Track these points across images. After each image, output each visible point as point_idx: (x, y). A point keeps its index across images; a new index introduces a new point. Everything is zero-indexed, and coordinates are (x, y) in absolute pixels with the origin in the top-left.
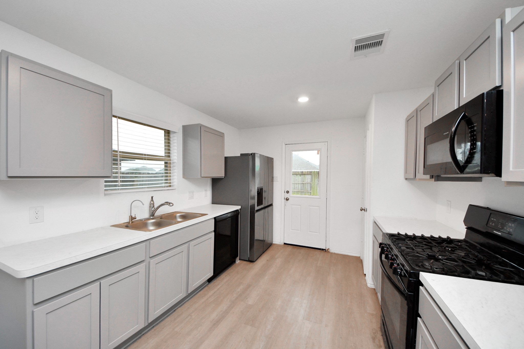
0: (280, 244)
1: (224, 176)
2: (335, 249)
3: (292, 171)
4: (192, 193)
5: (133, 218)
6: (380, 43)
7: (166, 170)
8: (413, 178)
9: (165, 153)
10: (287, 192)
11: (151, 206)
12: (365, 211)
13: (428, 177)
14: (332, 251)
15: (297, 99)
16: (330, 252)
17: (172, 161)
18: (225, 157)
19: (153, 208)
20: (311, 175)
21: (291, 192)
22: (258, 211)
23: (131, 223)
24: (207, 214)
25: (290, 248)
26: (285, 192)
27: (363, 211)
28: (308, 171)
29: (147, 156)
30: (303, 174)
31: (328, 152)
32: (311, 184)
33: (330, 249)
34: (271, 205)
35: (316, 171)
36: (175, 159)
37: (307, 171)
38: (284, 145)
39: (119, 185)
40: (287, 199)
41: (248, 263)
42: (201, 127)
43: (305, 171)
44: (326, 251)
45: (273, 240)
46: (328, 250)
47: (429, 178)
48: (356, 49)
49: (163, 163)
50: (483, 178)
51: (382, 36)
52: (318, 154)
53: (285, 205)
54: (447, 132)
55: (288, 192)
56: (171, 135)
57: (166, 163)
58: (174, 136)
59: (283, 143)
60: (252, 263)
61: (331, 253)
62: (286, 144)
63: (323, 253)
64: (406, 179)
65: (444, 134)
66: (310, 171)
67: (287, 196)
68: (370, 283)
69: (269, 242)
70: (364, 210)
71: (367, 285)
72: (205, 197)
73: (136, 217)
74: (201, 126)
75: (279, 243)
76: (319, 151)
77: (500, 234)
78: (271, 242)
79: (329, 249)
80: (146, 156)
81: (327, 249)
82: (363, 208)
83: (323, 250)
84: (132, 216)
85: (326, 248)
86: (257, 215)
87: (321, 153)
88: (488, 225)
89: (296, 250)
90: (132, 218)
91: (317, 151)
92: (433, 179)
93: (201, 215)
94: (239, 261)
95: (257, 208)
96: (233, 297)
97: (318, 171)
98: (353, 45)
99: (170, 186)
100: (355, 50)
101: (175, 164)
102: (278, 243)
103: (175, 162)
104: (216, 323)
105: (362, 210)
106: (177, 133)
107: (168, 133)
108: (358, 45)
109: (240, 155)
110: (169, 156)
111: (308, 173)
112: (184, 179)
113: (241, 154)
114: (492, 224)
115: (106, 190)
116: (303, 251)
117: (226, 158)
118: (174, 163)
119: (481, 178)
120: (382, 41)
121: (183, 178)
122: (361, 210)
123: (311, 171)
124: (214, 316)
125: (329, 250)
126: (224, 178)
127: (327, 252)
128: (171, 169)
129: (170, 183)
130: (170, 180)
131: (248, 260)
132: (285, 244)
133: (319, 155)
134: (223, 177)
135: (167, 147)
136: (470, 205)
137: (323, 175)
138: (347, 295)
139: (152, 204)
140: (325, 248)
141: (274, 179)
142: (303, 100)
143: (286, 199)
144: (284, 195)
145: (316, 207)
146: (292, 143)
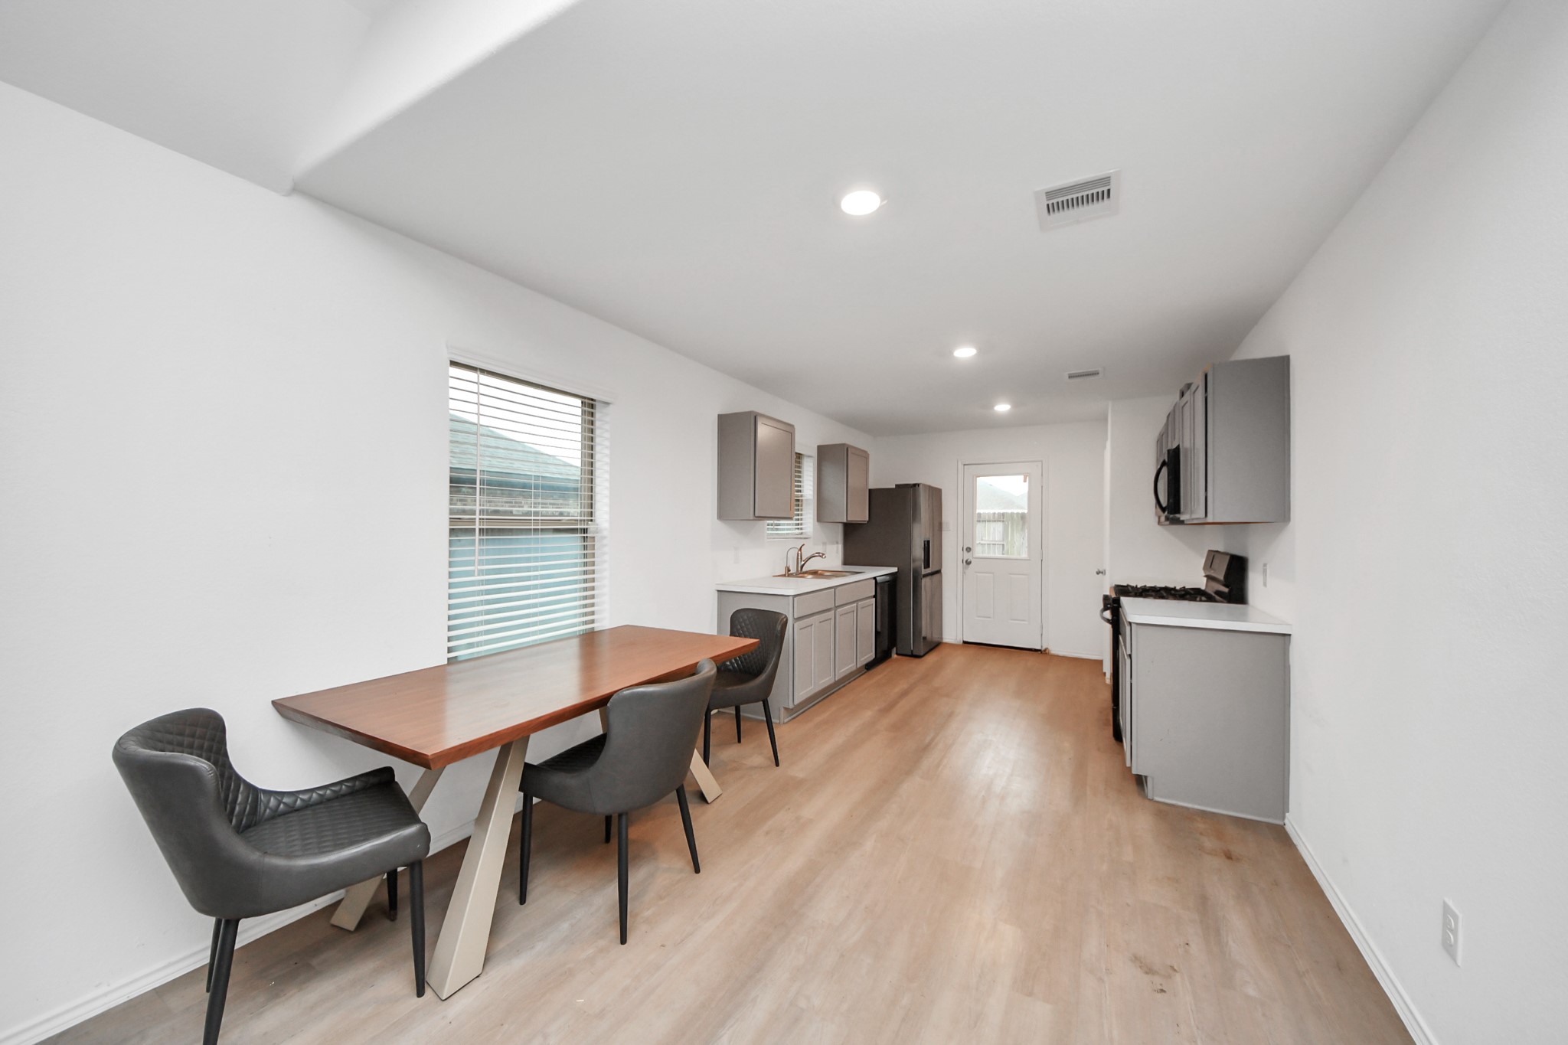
0: (957, 642)
1: (867, 519)
2: (1059, 647)
4: (827, 543)
10: (967, 549)
12: (1104, 575)
15: (992, 406)
17: (805, 497)
19: (801, 561)
20: (1003, 521)
21: (974, 549)
22: (925, 576)
23: (788, 574)
25: (972, 650)
26: (963, 550)
27: (1100, 574)
28: (994, 513)
30: (981, 519)
31: (1043, 478)
32: (1003, 545)
33: (1050, 648)
34: (939, 572)
35: (1015, 511)
36: (810, 494)
37: (992, 511)
38: (961, 466)
40: (968, 563)
41: (911, 658)
42: (847, 449)
43: (987, 511)
44: (1041, 652)
45: (944, 637)
52: (1025, 481)
53: (964, 573)
56: (804, 461)
58: (808, 462)
59: (960, 463)
60: (916, 659)
61: (1051, 654)
62: (965, 464)
63: (1037, 656)
66: (998, 513)
67: (967, 556)
69: (936, 638)
72: (837, 551)
75: (954, 640)
76: (1028, 476)
78: (939, 640)
81: (1043, 649)
82: (1101, 570)
83: (1035, 649)
84: (788, 568)
85: (1041, 646)
86: (924, 581)
87: (1030, 479)
89: (987, 650)
91: (1022, 477)
94: (896, 655)
95: (924, 571)
97: (1020, 511)
99: (803, 533)
101: (809, 502)
102: (950, 641)
103: (810, 499)
106: (813, 457)
109: (894, 487)
110: (800, 491)
111: (994, 518)
112: (818, 524)
113: (896, 485)
116: (999, 651)
117: (870, 490)
118: (807, 500)
122: (1098, 573)
123: (1002, 511)
125: (1046, 650)
126: (867, 522)
127: (1044, 653)
128: (804, 510)
129: (801, 529)
130: (802, 525)
131: (911, 655)
132: (964, 642)
133: (1027, 483)
135: (799, 478)
137: (1033, 518)
139: (799, 557)
140: (1039, 648)
141: (944, 526)
142: (1003, 408)
143: (966, 561)
144: (962, 556)
145: (1023, 576)
146: (977, 462)
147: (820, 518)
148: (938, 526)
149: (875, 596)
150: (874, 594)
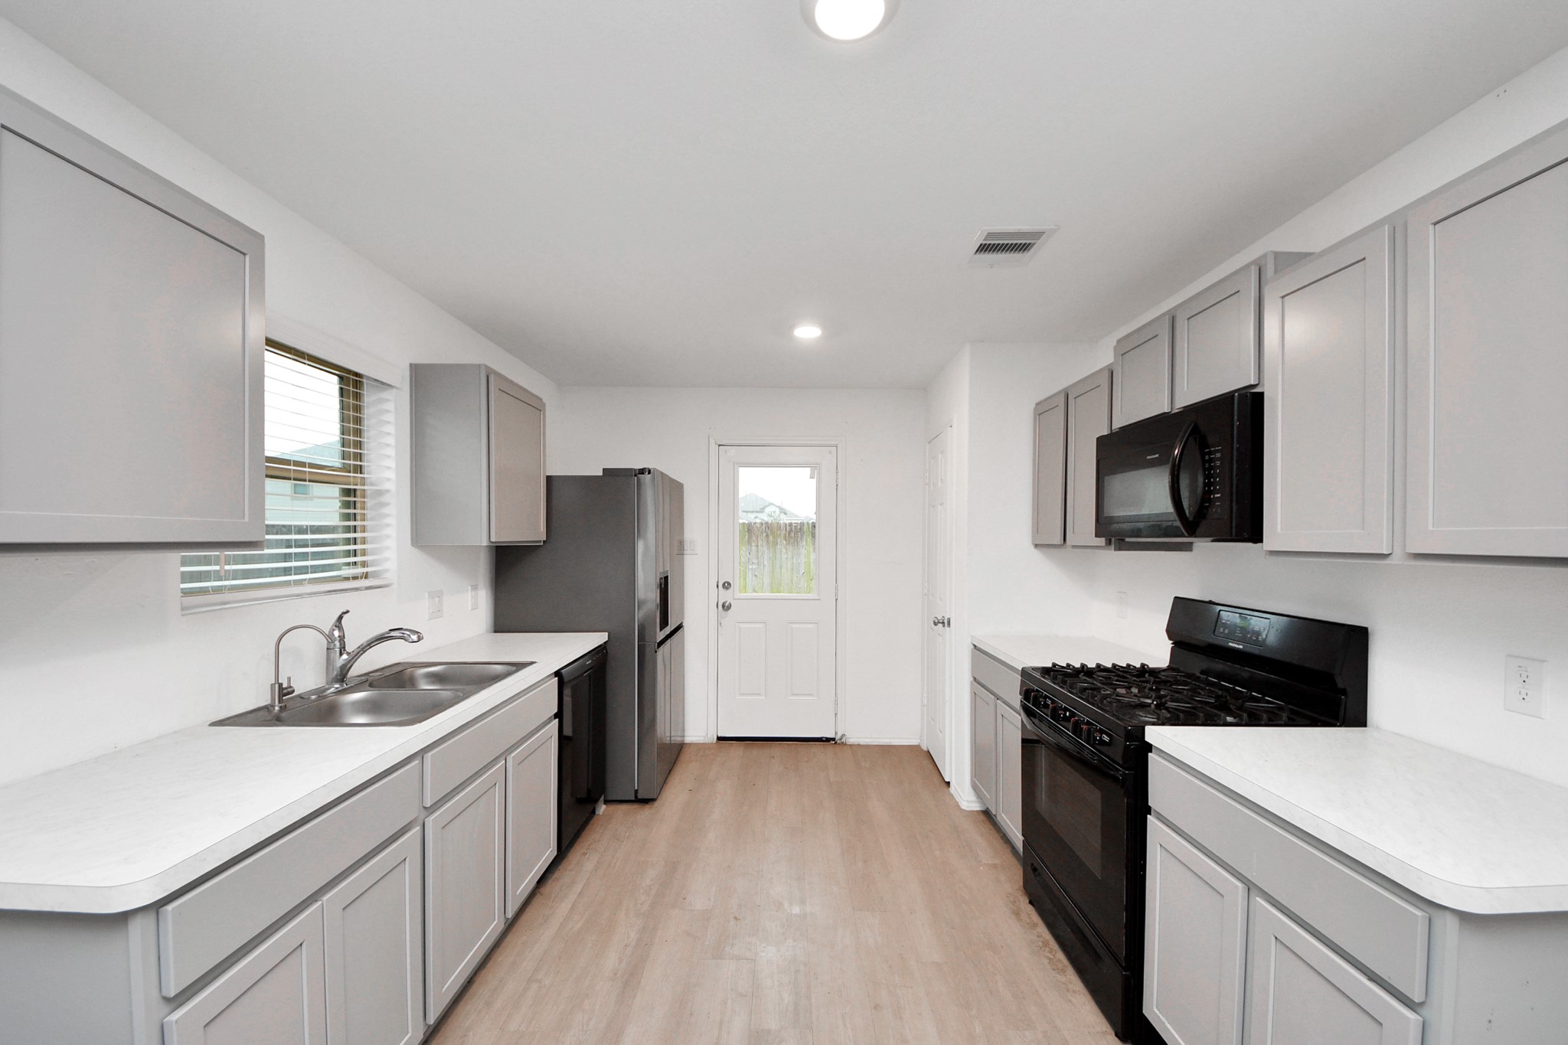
0: (707, 741)
1: (544, 539)
2: (859, 732)
3: (741, 521)
4: (439, 597)
5: (285, 691)
6: (1024, 248)
7: (347, 517)
8: (1059, 543)
9: (344, 456)
10: (724, 584)
11: (335, 645)
12: (944, 626)
13: (1102, 541)
14: (851, 740)
15: (792, 327)
16: (846, 744)
17: (372, 484)
18: (547, 477)
19: (341, 654)
21: (736, 584)
22: (661, 643)
23: (277, 708)
24: (533, 663)
25: (738, 750)
26: (718, 586)
27: (940, 625)
29: (294, 466)
31: (839, 474)
33: (848, 734)
34: (681, 627)
36: (389, 480)
38: (714, 448)
39: (222, 574)
40: (726, 607)
41: (636, 806)
42: (488, 377)
44: (836, 743)
45: (687, 733)
46: (841, 739)
47: (1104, 544)
48: (983, 248)
49: (334, 491)
50: (1194, 545)
51: (1038, 235)
52: (812, 477)
53: (719, 624)
54: (1155, 454)
55: (727, 586)
56: (369, 397)
57: (347, 492)
58: (381, 401)
59: (713, 442)
60: (647, 806)
61: (850, 745)
62: (721, 443)
63: (829, 748)
64: (1036, 546)
65: (1148, 457)
67: (725, 596)
68: (966, 799)
70: (943, 623)
71: (959, 806)
72: (472, 609)
73: (290, 687)
74: (489, 374)
75: (702, 738)
76: (815, 468)
77: (1241, 647)
78: (682, 740)
79: (843, 735)
80: (290, 465)
81: (838, 737)
82: (941, 617)
83: (828, 740)
84: (280, 685)
85: (836, 733)
87: (819, 474)
88: (1216, 633)
89: (756, 751)
90: (283, 692)
91: (808, 470)
92: (1113, 546)
93: (514, 668)
94: (604, 806)
95: (659, 636)
96: (642, 904)
98: (978, 240)
99: (366, 576)
100: (977, 251)
101: (385, 499)
102: (699, 738)
103: (388, 491)
104: (630, 979)
105: (939, 622)
106: (394, 390)
107: (351, 384)
108: (988, 242)
109: (600, 473)
110: (359, 469)
112: (415, 551)
113: (604, 469)
114: (1224, 630)
115: (186, 593)
116: (776, 749)
118: (380, 493)
119: (1191, 543)
120: (1034, 244)
121: (412, 544)
122: (935, 624)
124: (612, 960)
125: (843, 740)
126: (542, 544)
127: (839, 744)
128: (368, 516)
129: (364, 564)
130: (364, 553)
131: (634, 799)
132: (720, 739)
133: (814, 480)
134: (540, 542)
135: (353, 436)
136: (1176, 597)
137: (825, 533)
138: (927, 837)
139: (336, 642)
140: (832, 736)
141: (685, 547)
142: (808, 332)
143: (723, 606)
144: (715, 595)
145: (809, 626)
146: (737, 442)
147: (422, 536)
148: (678, 548)
149: (559, 715)
150: (555, 710)
